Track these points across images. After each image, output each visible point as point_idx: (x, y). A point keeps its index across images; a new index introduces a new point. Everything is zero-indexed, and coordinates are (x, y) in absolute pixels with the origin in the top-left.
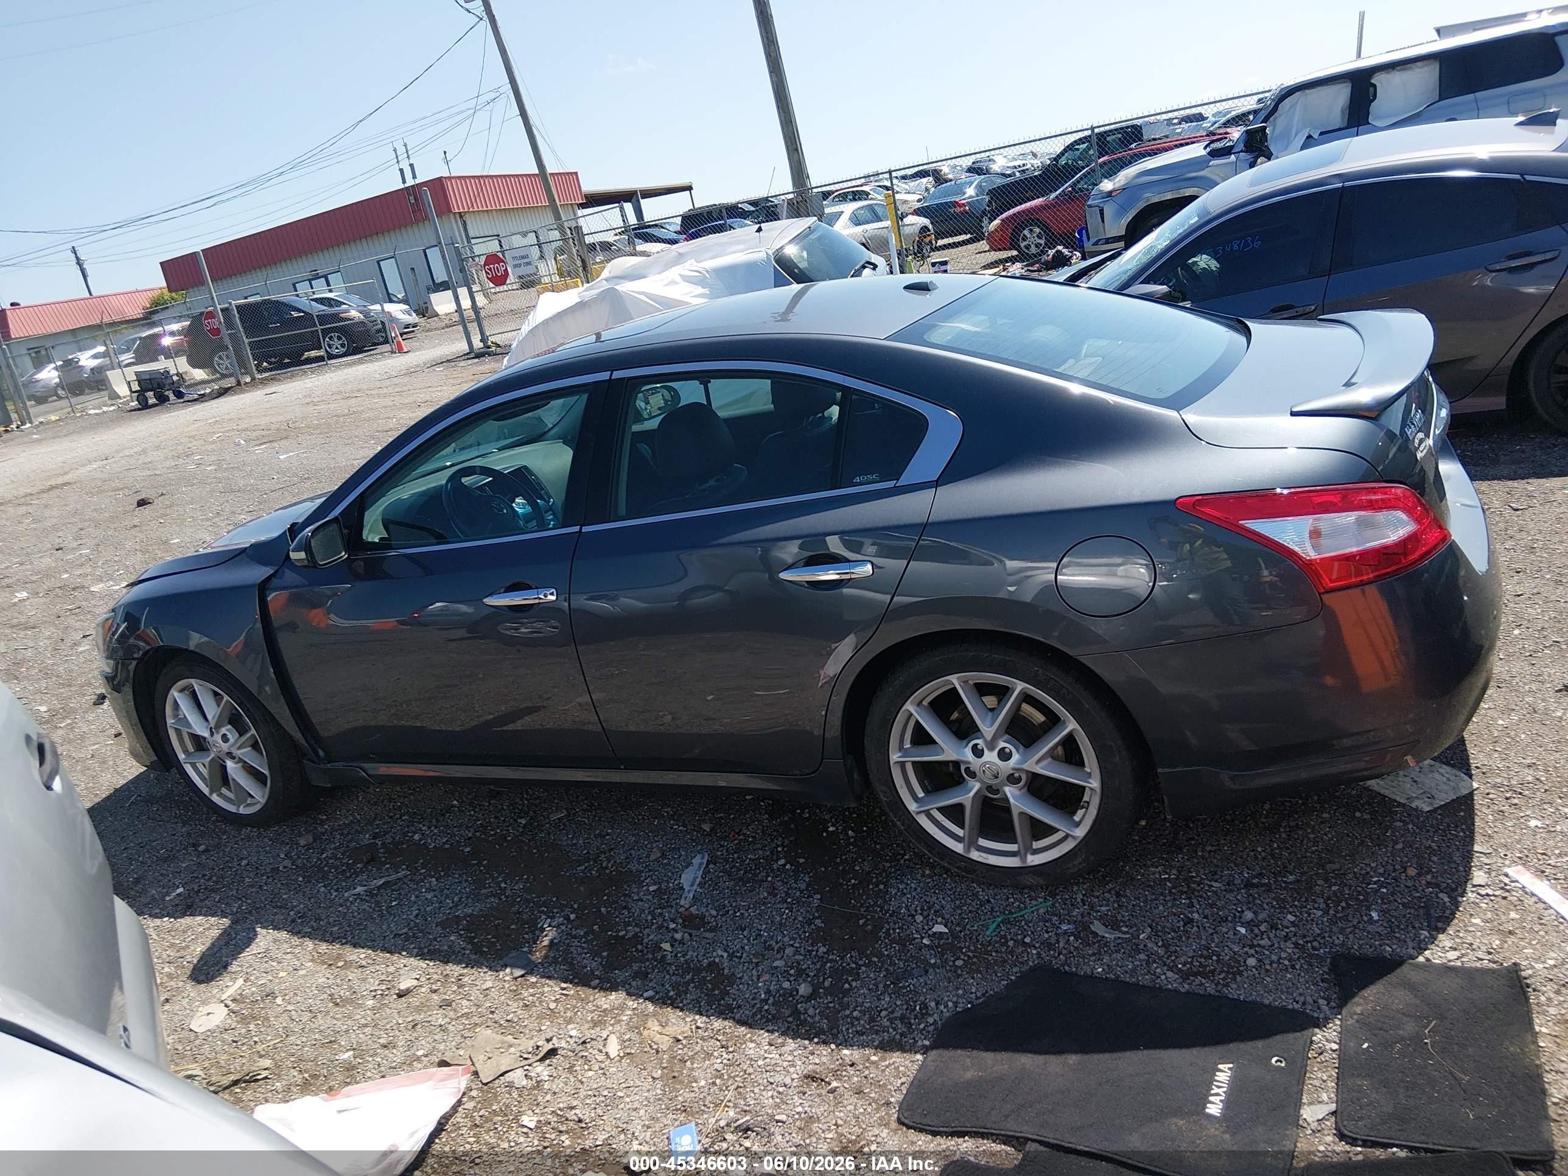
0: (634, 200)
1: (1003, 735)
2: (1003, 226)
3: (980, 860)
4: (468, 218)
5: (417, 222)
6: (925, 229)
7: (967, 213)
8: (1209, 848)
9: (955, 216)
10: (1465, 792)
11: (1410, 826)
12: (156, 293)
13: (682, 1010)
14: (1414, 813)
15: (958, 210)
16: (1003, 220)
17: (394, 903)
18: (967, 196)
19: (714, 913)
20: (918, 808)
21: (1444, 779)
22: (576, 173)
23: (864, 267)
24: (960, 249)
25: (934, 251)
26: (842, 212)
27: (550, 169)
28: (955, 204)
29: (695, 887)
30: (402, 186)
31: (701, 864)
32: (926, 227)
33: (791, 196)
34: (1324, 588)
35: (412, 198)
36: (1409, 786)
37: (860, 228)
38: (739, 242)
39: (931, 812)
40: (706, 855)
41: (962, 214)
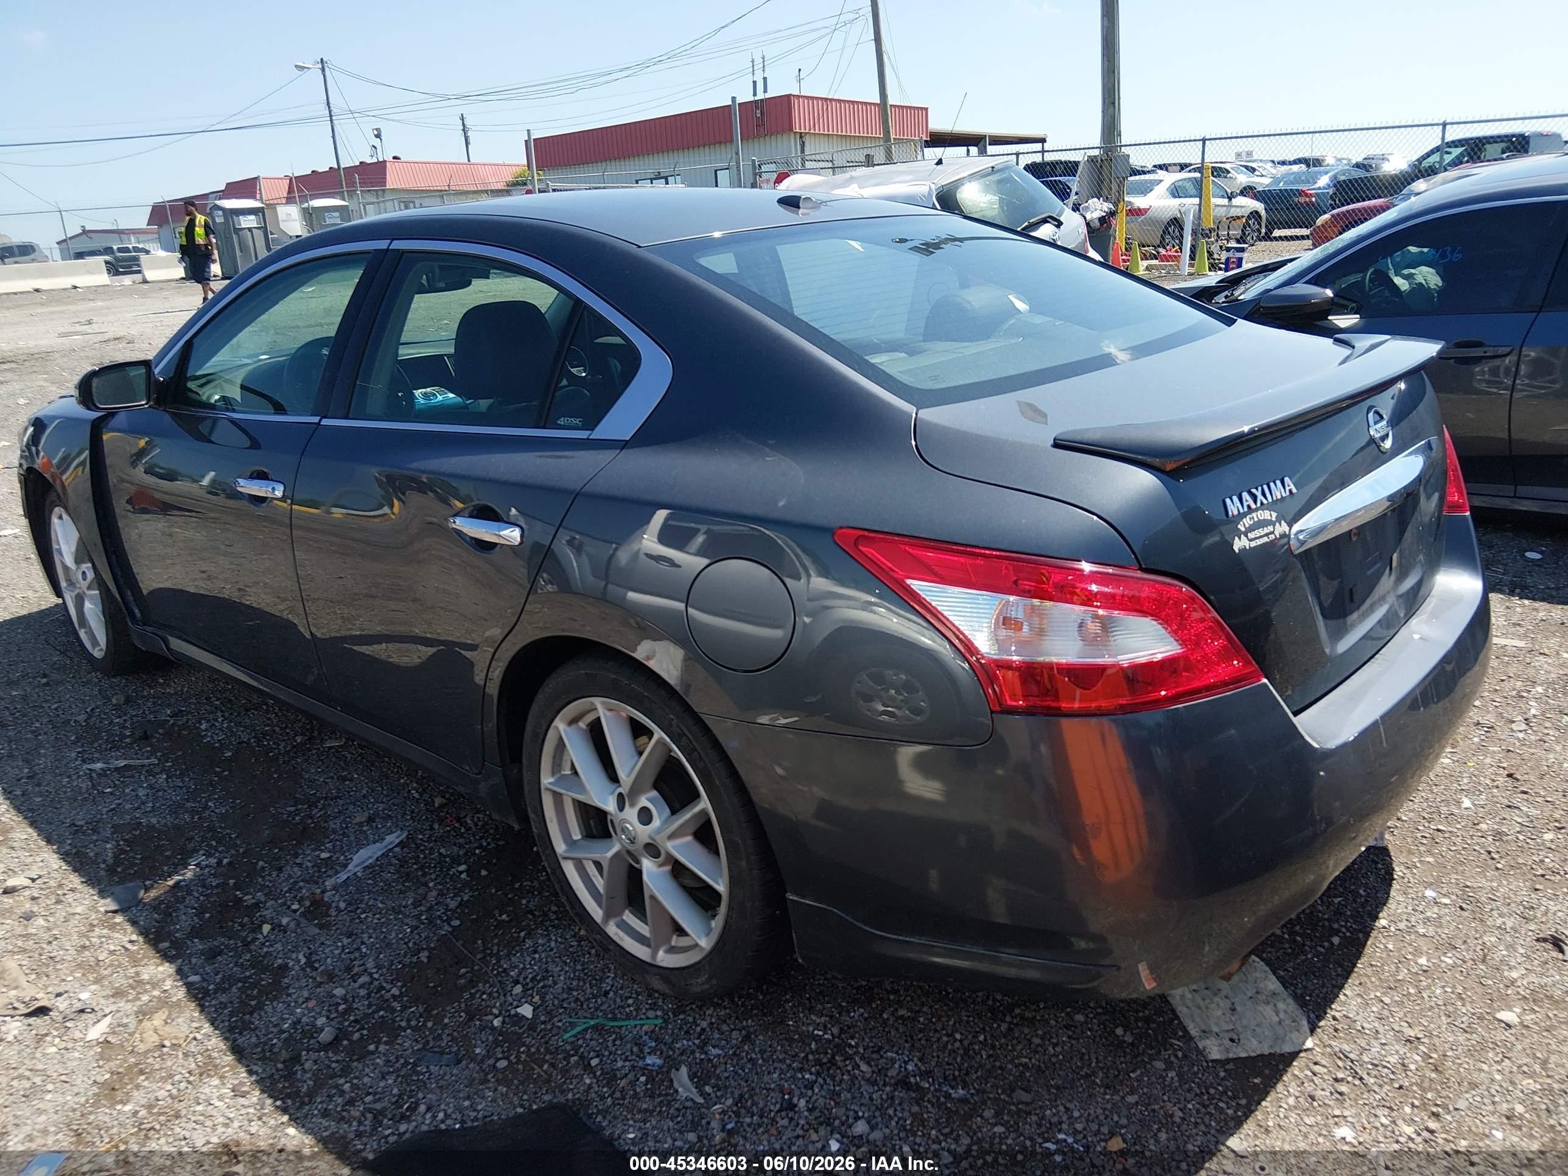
0: (981, 145)
1: (650, 790)
2: (1332, 223)
3: (615, 938)
4: (807, 140)
5: (759, 136)
6: (1255, 214)
7: (1313, 204)
8: (901, 1012)
9: (1298, 206)
10: (1287, 1048)
11: (1172, 1074)
12: (519, 170)
13: (201, 1011)
14: (1193, 1053)
15: (1302, 200)
16: (1333, 216)
17: (108, 790)
18: (1317, 186)
19: (342, 905)
20: (566, 851)
21: (1276, 1019)
22: (926, 109)
23: (1045, 221)
24: (1292, 243)
25: (1260, 240)
26: (1161, 181)
27: (892, 100)
28: (1301, 193)
29: (358, 868)
30: (752, 99)
31: (391, 843)
32: (1257, 212)
33: (1096, 152)
34: (1000, 705)
35: (758, 111)
36: (1220, 1013)
37: (1178, 201)
38: (910, 173)
39: (585, 862)
40: (404, 835)
41: (1308, 205)
